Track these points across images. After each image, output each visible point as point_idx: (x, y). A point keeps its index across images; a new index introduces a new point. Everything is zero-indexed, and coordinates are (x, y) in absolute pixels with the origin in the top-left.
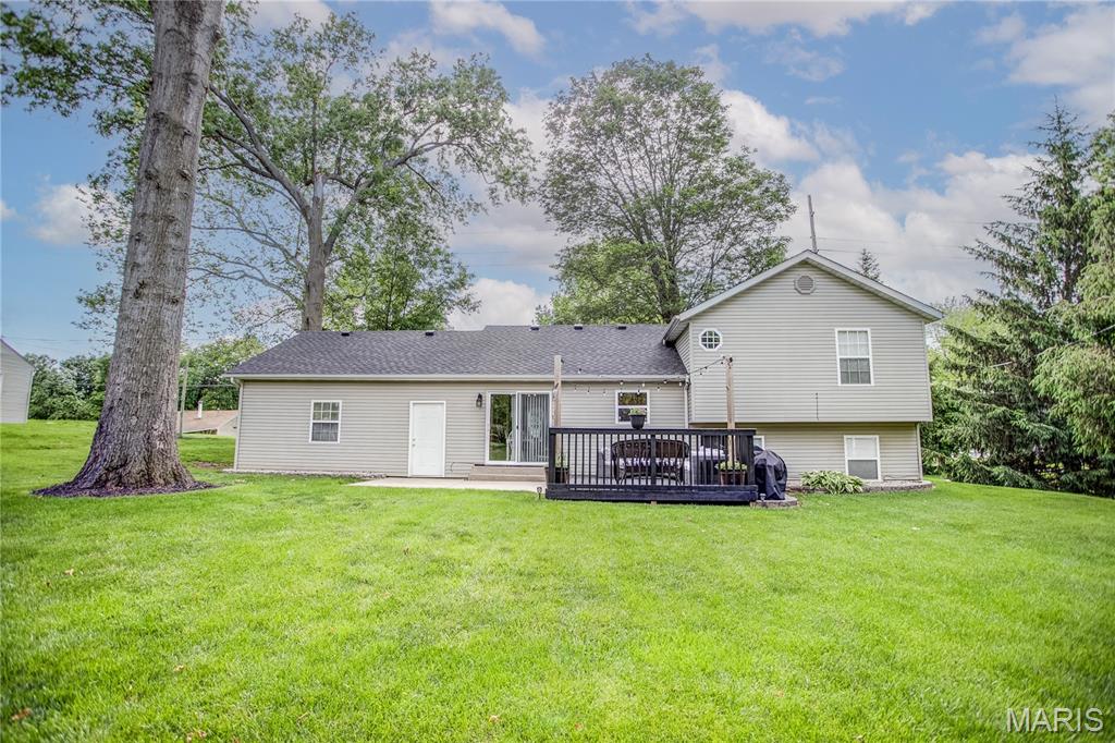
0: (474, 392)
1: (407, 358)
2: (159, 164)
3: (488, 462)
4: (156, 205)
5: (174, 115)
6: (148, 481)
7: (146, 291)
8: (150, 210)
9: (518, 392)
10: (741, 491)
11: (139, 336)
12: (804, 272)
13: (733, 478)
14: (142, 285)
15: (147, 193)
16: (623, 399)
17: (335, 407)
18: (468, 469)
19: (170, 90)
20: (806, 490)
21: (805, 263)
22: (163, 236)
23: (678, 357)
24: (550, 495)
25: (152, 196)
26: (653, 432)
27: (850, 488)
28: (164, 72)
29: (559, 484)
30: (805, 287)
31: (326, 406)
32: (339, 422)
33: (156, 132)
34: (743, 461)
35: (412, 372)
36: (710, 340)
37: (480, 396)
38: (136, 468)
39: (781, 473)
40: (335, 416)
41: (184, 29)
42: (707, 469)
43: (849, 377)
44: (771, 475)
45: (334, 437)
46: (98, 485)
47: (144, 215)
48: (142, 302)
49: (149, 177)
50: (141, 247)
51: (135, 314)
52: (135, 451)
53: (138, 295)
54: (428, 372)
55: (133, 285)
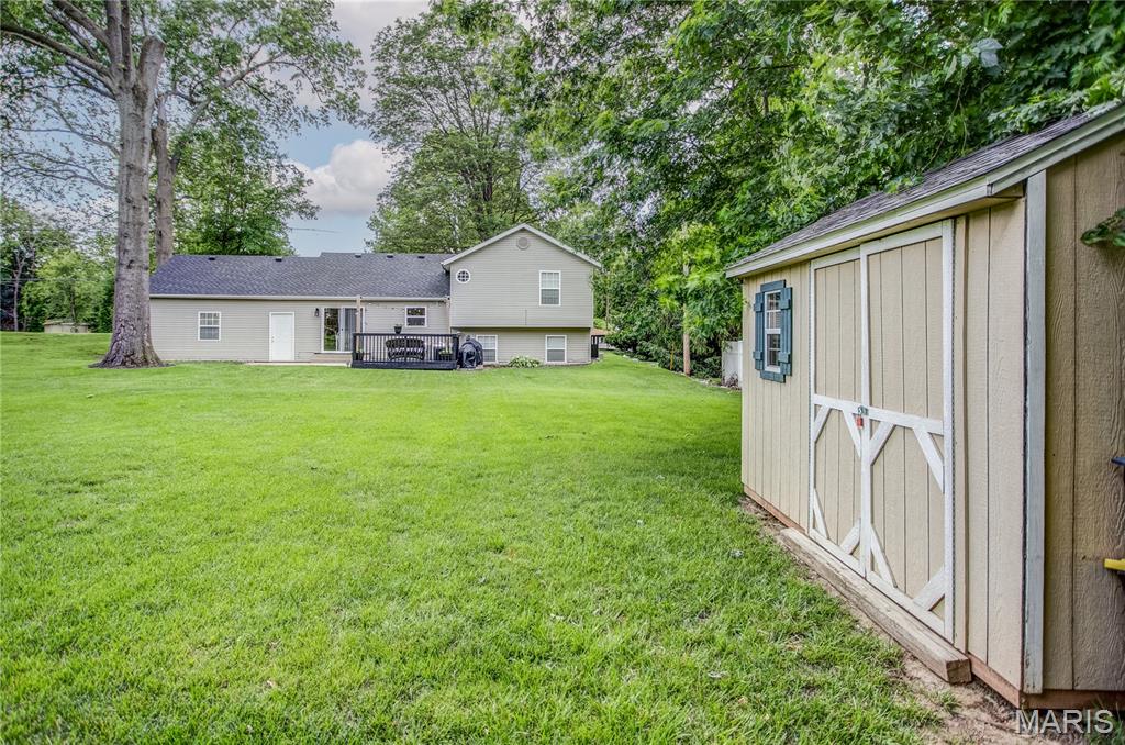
0: (314, 306)
1: (265, 282)
2: (133, 194)
3: (323, 351)
4: (133, 217)
5: (138, 165)
6: (146, 362)
7: (133, 265)
8: (130, 220)
9: (342, 307)
10: (448, 364)
11: (132, 289)
12: (523, 236)
13: (448, 357)
14: (131, 262)
15: (128, 210)
16: (409, 311)
17: (215, 316)
18: (310, 356)
19: (134, 150)
20: (509, 366)
21: (523, 230)
22: (139, 234)
24: (353, 366)
25: (131, 211)
26: (406, 335)
27: (529, 365)
29: (358, 361)
30: (523, 245)
31: (209, 316)
32: (219, 326)
33: (129, 175)
35: (270, 293)
36: (463, 277)
37: (317, 310)
38: (139, 355)
40: (216, 322)
41: (139, 113)
43: (545, 300)
45: (216, 337)
46: (124, 363)
47: (127, 223)
48: (131, 271)
49: (129, 201)
50: (128, 241)
51: (129, 277)
52: (138, 348)
53: (129, 267)
54: (282, 294)
55: (126, 262)
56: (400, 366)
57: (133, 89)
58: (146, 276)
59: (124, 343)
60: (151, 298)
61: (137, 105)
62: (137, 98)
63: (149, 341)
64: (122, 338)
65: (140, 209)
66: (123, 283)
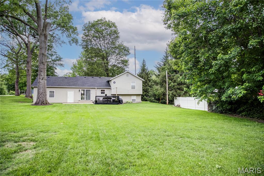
2: (43, 61)
3: (81, 100)
5: (45, 54)
6: (46, 104)
7: (43, 79)
8: (43, 67)
9: (86, 89)
10: (117, 103)
11: (43, 85)
12: (127, 73)
13: (116, 101)
15: (42, 65)
16: (102, 91)
17: (53, 92)
18: (77, 101)
19: (44, 50)
20: (126, 103)
21: (128, 72)
22: (45, 71)
23: (110, 84)
25: (43, 65)
26: (108, 96)
27: (131, 103)
28: (43, 47)
30: (127, 75)
31: (52, 91)
32: (54, 94)
33: (43, 56)
34: (118, 100)
35: (68, 86)
36: (114, 83)
37: (79, 90)
39: (122, 101)
40: (53, 93)
41: (45, 41)
42: (114, 100)
43: (132, 88)
44: (121, 101)
45: (54, 97)
46: (41, 104)
47: (42, 68)
48: (43, 80)
49: (42, 63)
50: (42, 73)
51: (42, 82)
52: (44, 100)
53: (42, 79)
54: (71, 86)
55: (41, 78)
56: (106, 104)
57: (44, 35)
58: (46, 82)
59: (41, 99)
60: (47, 87)
61: (45, 39)
62: (45, 37)
63: (47, 98)
64: (41, 98)
65: (45, 65)
66: (41, 84)
